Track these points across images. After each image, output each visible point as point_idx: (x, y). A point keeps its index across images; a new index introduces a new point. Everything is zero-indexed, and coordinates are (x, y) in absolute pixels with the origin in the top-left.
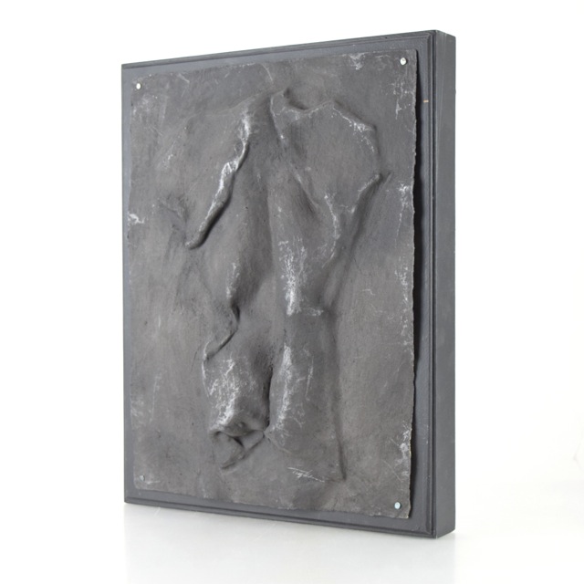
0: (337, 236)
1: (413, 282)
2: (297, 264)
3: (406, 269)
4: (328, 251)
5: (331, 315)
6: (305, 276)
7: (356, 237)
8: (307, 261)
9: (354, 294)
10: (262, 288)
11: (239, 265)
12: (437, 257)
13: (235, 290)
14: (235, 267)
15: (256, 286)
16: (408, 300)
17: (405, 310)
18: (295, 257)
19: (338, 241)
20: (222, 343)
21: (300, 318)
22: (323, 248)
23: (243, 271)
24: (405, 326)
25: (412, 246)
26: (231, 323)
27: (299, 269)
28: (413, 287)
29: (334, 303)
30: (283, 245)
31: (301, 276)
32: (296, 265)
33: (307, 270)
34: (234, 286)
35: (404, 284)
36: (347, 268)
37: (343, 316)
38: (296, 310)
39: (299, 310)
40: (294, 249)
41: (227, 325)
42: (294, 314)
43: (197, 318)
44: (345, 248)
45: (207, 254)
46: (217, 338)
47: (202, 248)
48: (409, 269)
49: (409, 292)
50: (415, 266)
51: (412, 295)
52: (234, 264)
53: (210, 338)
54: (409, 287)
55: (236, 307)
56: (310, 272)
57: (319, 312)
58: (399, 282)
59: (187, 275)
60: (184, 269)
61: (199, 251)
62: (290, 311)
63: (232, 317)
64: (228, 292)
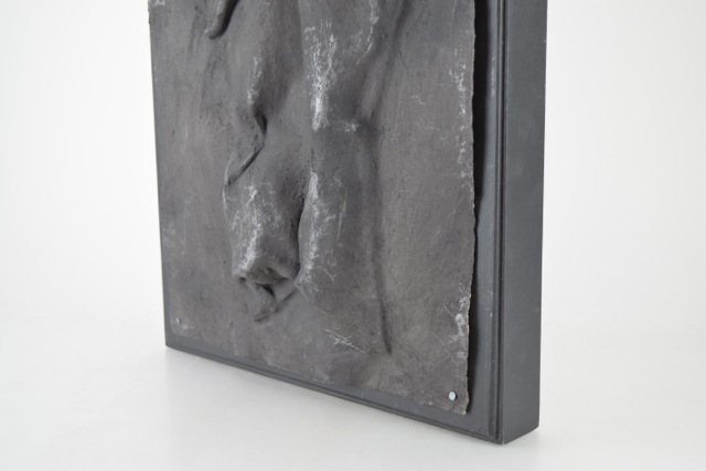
0: (374, 19)
1: (472, 86)
2: (325, 59)
3: (464, 67)
4: (363, 41)
5: (370, 130)
6: (334, 75)
7: (401, 21)
8: (337, 56)
9: (399, 103)
10: (292, 91)
11: (261, 60)
12: (508, 49)
13: (256, 93)
14: (256, 63)
15: (284, 88)
16: (465, 112)
17: (462, 128)
18: (323, 48)
19: (375, 27)
20: (244, 163)
21: (329, 134)
22: (357, 37)
23: (266, 68)
24: (463, 150)
25: (471, 33)
26: (257, 137)
27: (326, 66)
28: (472, 93)
29: (374, 114)
30: (308, 33)
31: (329, 77)
32: (323, 59)
33: (336, 68)
34: (255, 89)
35: (461, 88)
36: (389, 65)
37: (387, 132)
38: (322, 124)
39: (327, 123)
40: (321, 39)
41: (252, 140)
42: (320, 129)
43: (224, 128)
44: (386, 36)
45: (229, 45)
46: (240, 156)
47: (223, 38)
48: (468, 66)
49: (467, 102)
50: (475, 63)
51: (471, 105)
52: (255, 58)
53: (233, 155)
54: (467, 93)
55: (261, 115)
56: (340, 71)
57: (354, 127)
58: (455, 86)
59: (212, 73)
60: (209, 65)
61: (220, 41)
62: (316, 125)
63: (258, 130)
64: (250, 97)
